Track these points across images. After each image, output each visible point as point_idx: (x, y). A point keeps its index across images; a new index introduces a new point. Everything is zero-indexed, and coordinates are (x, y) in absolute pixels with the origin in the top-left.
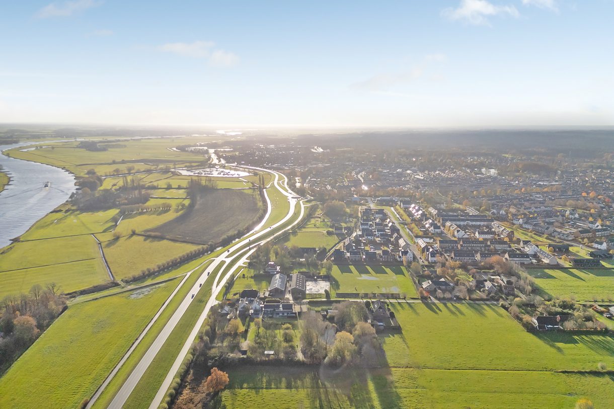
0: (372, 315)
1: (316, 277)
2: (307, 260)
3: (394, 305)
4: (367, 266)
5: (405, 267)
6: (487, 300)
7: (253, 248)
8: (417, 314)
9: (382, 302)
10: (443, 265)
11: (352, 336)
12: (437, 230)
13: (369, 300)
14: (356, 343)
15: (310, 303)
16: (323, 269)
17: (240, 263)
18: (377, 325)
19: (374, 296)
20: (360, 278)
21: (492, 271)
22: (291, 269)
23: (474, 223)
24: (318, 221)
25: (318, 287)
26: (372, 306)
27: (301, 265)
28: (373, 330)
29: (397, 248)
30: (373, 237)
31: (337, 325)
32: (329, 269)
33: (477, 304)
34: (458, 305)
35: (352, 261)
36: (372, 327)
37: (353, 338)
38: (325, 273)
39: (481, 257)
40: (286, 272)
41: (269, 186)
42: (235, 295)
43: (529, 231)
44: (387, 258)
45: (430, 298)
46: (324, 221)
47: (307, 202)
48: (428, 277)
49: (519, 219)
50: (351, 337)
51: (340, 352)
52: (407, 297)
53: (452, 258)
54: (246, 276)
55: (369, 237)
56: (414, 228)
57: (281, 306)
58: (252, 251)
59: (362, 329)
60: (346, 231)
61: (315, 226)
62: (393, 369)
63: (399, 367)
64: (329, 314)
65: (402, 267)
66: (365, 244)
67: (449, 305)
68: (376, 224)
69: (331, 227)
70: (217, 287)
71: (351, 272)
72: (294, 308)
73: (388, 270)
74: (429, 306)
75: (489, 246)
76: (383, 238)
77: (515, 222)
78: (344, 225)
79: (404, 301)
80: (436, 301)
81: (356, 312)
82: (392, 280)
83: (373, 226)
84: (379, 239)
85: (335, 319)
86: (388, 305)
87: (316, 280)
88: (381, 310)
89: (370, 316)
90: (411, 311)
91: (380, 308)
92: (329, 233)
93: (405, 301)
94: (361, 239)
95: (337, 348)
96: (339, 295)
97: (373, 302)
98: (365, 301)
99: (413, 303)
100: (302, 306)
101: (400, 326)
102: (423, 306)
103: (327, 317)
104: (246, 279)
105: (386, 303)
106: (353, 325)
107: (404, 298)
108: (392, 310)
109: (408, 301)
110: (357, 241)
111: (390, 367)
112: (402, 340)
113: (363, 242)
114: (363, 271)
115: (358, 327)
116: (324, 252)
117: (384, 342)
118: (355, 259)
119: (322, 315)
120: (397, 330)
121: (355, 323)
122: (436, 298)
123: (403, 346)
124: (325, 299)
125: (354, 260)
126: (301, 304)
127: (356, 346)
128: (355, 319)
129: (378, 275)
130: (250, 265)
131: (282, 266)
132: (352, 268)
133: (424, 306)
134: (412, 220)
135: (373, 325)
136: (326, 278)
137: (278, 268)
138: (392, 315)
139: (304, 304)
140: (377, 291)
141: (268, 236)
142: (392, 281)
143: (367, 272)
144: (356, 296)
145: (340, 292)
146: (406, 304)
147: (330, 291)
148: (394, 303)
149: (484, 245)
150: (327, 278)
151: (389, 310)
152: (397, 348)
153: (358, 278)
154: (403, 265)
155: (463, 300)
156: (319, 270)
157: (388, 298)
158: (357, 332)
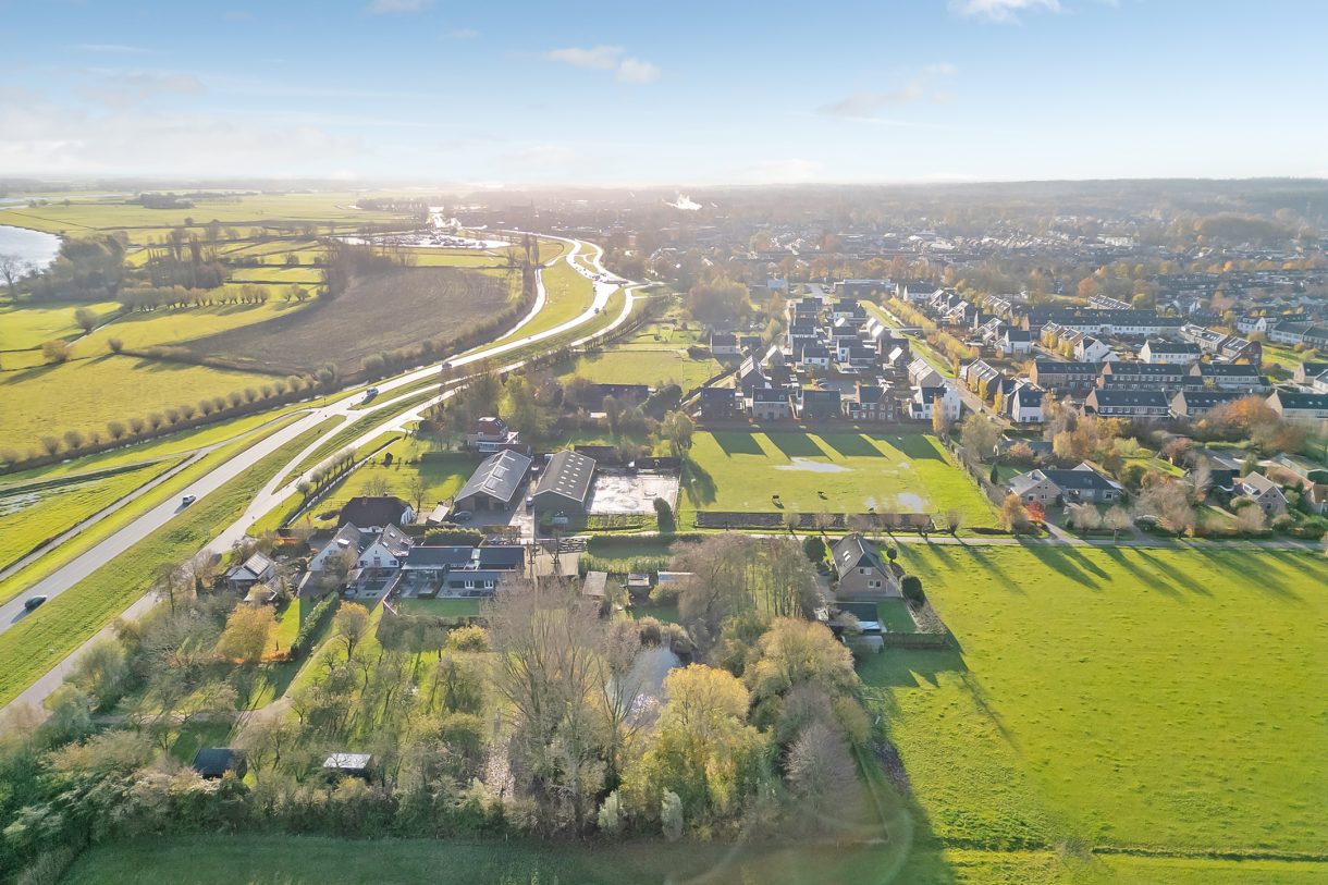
0: (833, 589)
1: (632, 464)
2: (613, 416)
3: (913, 552)
4: (809, 435)
5: (937, 434)
6: (1264, 536)
7: (452, 387)
8: (1013, 586)
9: (870, 541)
10: (1072, 426)
11: (737, 682)
12: (1019, 345)
13: (817, 534)
14: (759, 714)
15: (596, 545)
16: (664, 442)
17: (395, 424)
18: (853, 630)
19: (838, 522)
20: (785, 468)
21: (1243, 444)
22: (556, 439)
23: (1124, 330)
24: (667, 328)
25: (637, 494)
26: (830, 557)
27: (593, 429)
28: (843, 657)
29: (903, 386)
30: (827, 360)
31: (687, 629)
32: (684, 439)
33: (1231, 549)
34: (1163, 554)
35: (759, 419)
36: (836, 645)
37: (744, 691)
38: (667, 452)
39: (1188, 405)
40: (535, 448)
41: (552, 263)
42: (325, 517)
43: (1296, 349)
44: (877, 410)
45: (1045, 527)
46: (684, 327)
47: (643, 291)
48: (1025, 464)
49: (1257, 319)
50: (737, 692)
51: (678, 763)
52: (964, 523)
53: (1089, 410)
54: (395, 460)
55: (816, 361)
56: (947, 341)
57: (476, 554)
58: (448, 394)
59: (793, 649)
60: (746, 348)
61: (656, 338)
62: (954, 855)
63: (979, 846)
64: (661, 584)
65: (927, 437)
66: (803, 378)
67: (1128, 553)
68: (836, 331)
69: (702, 341)
70: (275, 492)
71: (760, 452)
72: (531, 562)
73: (881, 445)
74: (1053, 558)
75: (1198, 380)
76: (861, 363)
77: (1242, 327)
78: (739, 335)
79: (949, 539)
80: (1073, 541)
81: (766, 577)
82: (896, 472)
83: (826, 338)
84: (847, 365)
85: (683, 605)
86: (892, 554)
87: (631, 473)
88: (868, 571)
89: (824, 594)
90: (984, 574)
91: (864, 562)
92: (695, 354)
93: (955, 541)
94: (789, 365)
95: (669, 743)
96: (707, 520)
97: (832, 543)
98: (801, 537)
99: (988, 547)
100: (562, 557)
101: (949, 635)
102: (1025, 557)
103: (653, 596)
104: (392, 467)
105: (882, 545)
106: (753, 632)
107: (952, 530)
108: (910, 570)
109: (968, 541)
110: (780, 370)
111: (937, 844)
112: (967, 697)
113: (796, 373)
114: (795, 446)
115: (772, 642)
116: (671, 396)
117: (894, 709)
118: (771, 414)
119: (632, 590)
120: (941, 650)
121: (763, 621)
122: (1070, 528)
123: (979, 729)
124: (652, 533)
125: (765, 416)
126: (555, 549)
127: (762, 730)
128: (763, 604)
129: (850, 458)
130: (424, 429)
131: (526, 429)
132: (761, 439)
133: (1032, 556)
134: (939, 326)
135: (838, 632)
136: (669, 466)
137: (511, 436)
138: (914, 593)
139: (571, 548)
140: (847, 508)
141: (510, 359)
142: (898, 477)
143: (815, 452)
144: (770, 521)
145: (712, 508)
146: (960, 550)
147: (678, 504)
148: (913, 547)
149: (1180, 378)
150: (673, 466)
151: (898, 570)
152: (953, 736)
153: (778, 467)
154: (931, 432)
155: (1174, 536)
156: (649, 442)
157: (889, 529)
158: (766, 668)
